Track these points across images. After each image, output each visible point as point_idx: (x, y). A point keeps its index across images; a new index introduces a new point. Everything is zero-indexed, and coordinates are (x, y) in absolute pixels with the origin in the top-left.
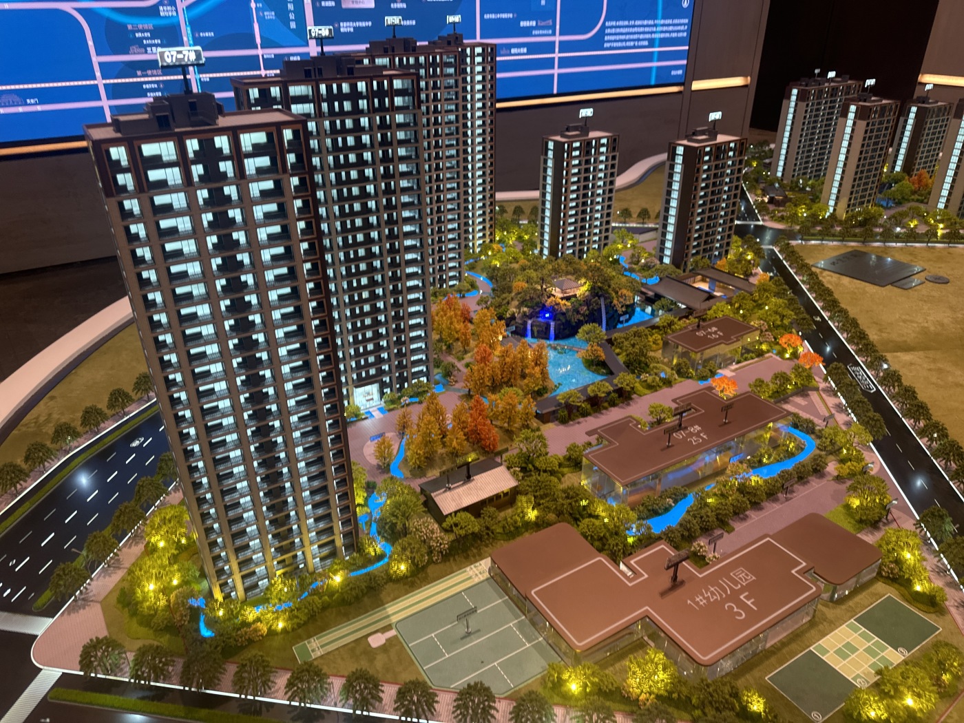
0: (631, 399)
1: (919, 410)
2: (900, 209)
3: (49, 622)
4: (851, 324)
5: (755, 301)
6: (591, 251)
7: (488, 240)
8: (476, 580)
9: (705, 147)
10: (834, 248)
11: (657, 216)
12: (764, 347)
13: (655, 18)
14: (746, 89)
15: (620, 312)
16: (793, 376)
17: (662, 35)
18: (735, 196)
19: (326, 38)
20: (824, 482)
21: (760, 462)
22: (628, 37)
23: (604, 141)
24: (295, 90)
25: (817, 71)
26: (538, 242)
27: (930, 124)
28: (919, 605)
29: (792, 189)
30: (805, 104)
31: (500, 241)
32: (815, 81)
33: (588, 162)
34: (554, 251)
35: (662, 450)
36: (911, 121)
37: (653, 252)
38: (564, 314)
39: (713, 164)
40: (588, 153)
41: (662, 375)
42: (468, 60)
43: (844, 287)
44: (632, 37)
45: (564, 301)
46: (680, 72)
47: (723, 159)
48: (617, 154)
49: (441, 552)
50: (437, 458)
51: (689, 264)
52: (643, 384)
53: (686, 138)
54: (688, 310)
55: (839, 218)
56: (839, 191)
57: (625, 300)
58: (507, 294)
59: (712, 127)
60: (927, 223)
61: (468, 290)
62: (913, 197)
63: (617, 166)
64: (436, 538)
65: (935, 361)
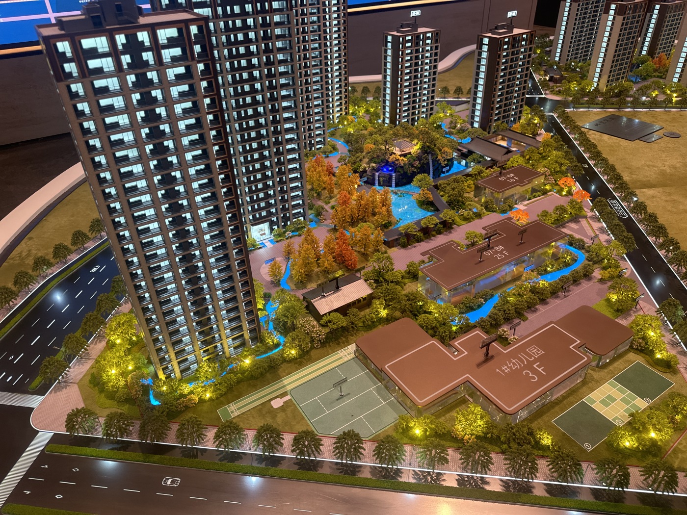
0: (452, 228)
1: (659, 230)
2: (645, 83)
3: (40, 399)
4: (610, 169)
5: (540, 154)
6: (421, 119)
7: (344, 113)
8: (346, 359)
9: (505, 37)
10: (596, 114)
12: (547, 187)
15: (443, 165)
16: (569, 208)
18: (526, 76)
20: (591, 283)
21: (546, 270)
23: (429, 35)
26: (381, 114)
27: (669, 18)
28: (658, 367)
29: (566, 70)
30: (577, 4)
31: (353, 114)
33: (417, 51)
34: (393, 120)
35: (476, 264)
36: (655, 16)
37: (466, 119)
38: (402, 167)
39: (511, 51)
40: (417, 44)
41: (475, 210)
43: (604, 141)
45: (402, 158)
47: (518, 47)
48: (439, 44)
49: (320, 341)
50: (314, 275)
51: (492, 127)
52: (461, 217)
53: (491, 31)
54: (492, 162)
55: (601, 91)
56: (601, 71)
57: (446, 155)
58: (360, 154)
59: (510, 22)
60: (665, 93)
61: (331, 152)
62: (654, 74)
63: (439, 54)
64: (316, 331)
65: (670, 194)
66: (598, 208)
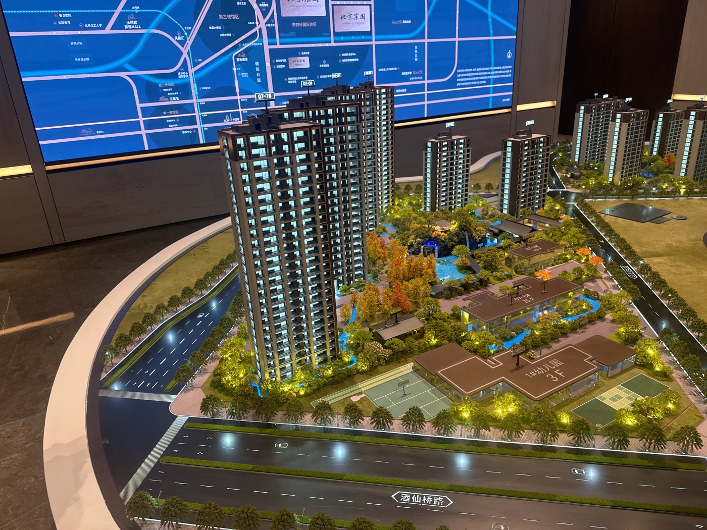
0: (488, 286)
1: (661, 283)
2: (655, 178)
3: (174, 397)
4: (622, 242)
5: (562, 232)
6: (457, 208)
7: (391, 204)
8: (406, 372)
9: (525, 141)
10: (613, 202)
11: (498, 188)
12: (568, 256)
13: (490, 66)
14: (554, 109)
15: (478, 241)
16: (585, 270)
17: (495, 77)
18: (546, 170)
19: (311, 86)
20: (605, 323)
21: (566, 314)
22: (472, 79)
23: (462, 141)
24: (297, 114)
25: (596, 94)
26: (423, 204)
27: (673, 124)
28: (658, 377)
29: (585, 169)
30: (590, 115)
31: (398, 205)
32: (595, 100)
33: (452, 154)
34: (433, 209)
35: (508, 306)
36: (660, 123)
37: (497, 208)
38: (443, 241)
39: (531, 151)
40: (452, 148)
41: (506, 273)
42: (378, 97)
43: (620, 225)
44: (475, 78)
45: (443, 233)
46: (508, 100)
47: (537, 148)
48: (470, 148)
49: (385, 359)
50: (375, 317)
51: (519, 213)
52: (495, 278)
53: (513, 136)
54: (520, 238)
55: (616, 184)
56: (615, 168)
57: (481, 233)
58: (407, 232)
59: (528, 129)
60: (674, 185)
61: (382, 233)
62: (665, 170)
63: (470, 156)
64: (382, 351)
65: (675, 261)
66: (610, 270)
